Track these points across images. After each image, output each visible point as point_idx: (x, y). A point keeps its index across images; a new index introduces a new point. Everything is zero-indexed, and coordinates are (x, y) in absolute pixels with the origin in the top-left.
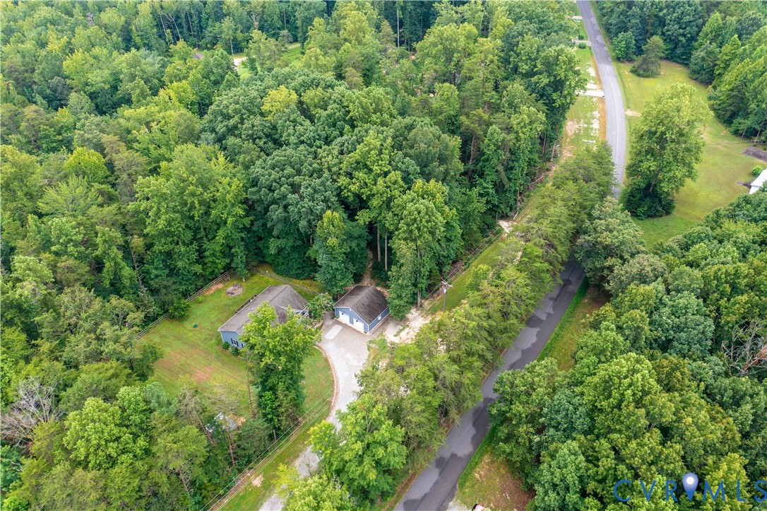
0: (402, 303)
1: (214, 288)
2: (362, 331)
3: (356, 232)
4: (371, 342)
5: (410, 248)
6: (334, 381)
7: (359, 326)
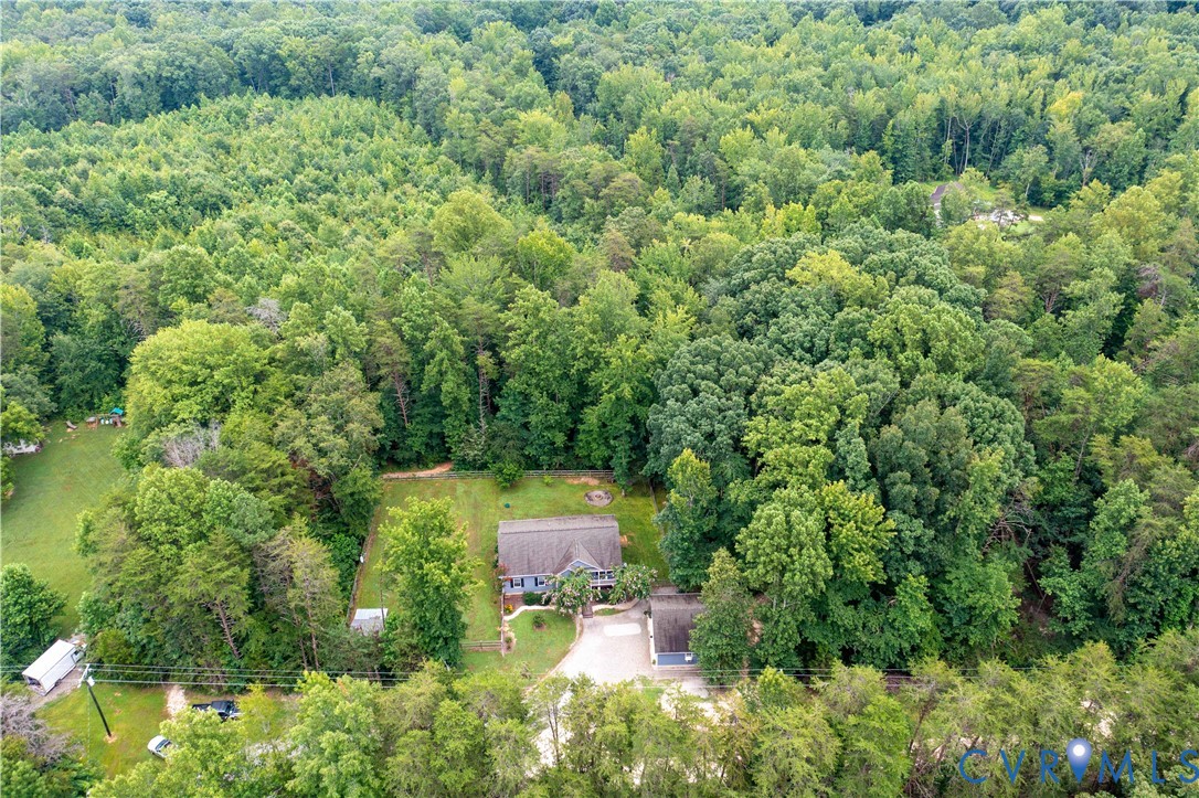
1: (582, 480)
2: (653, 657)
4: (643, 679)
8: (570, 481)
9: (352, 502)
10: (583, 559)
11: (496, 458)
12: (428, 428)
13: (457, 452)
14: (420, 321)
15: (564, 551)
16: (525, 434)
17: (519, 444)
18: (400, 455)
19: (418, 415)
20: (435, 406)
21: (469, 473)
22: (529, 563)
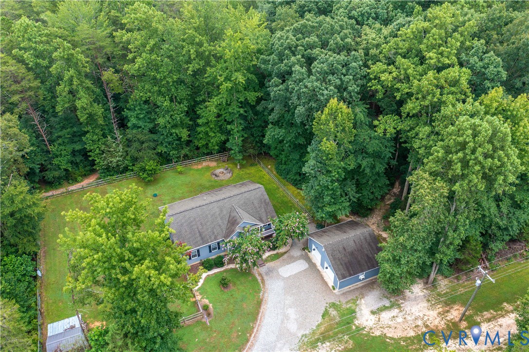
0: (397, 271)
1: (204, 164)
2: (331, 283)
3: (373, 146)
4: (333, 305)
5: (436, 190)
6: (248, 341)
7: (329, 275)
8: (195, 167)
9: (14, 221)
10: (247, 220)
11: (135, 160)
12: (70, 148)
13: (101, 162)
14: (40, 47)
15: (227, 217)
16: (154, 137)
17: (152, 144)
18: (50, 175)
19: (60, 137)
20: (72, 127)
21: (114, 177)
22: (200, 235)
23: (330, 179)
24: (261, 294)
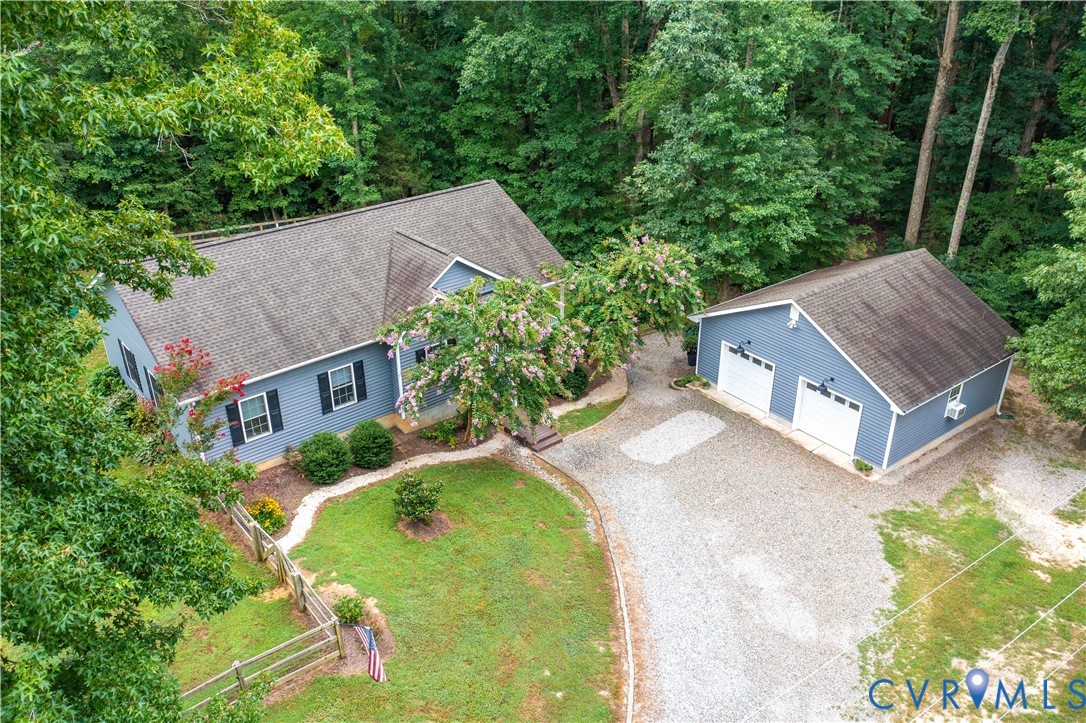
4: (902, 519)
22: (277, 328)
23: (759, 73)
24: (590, 527)
